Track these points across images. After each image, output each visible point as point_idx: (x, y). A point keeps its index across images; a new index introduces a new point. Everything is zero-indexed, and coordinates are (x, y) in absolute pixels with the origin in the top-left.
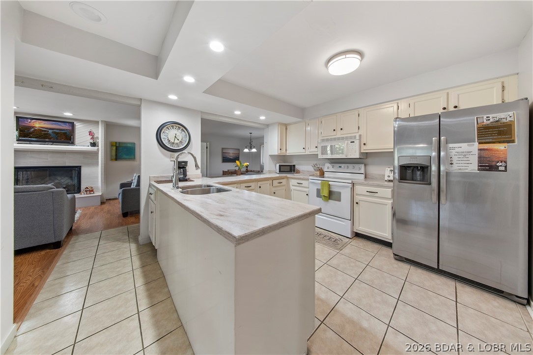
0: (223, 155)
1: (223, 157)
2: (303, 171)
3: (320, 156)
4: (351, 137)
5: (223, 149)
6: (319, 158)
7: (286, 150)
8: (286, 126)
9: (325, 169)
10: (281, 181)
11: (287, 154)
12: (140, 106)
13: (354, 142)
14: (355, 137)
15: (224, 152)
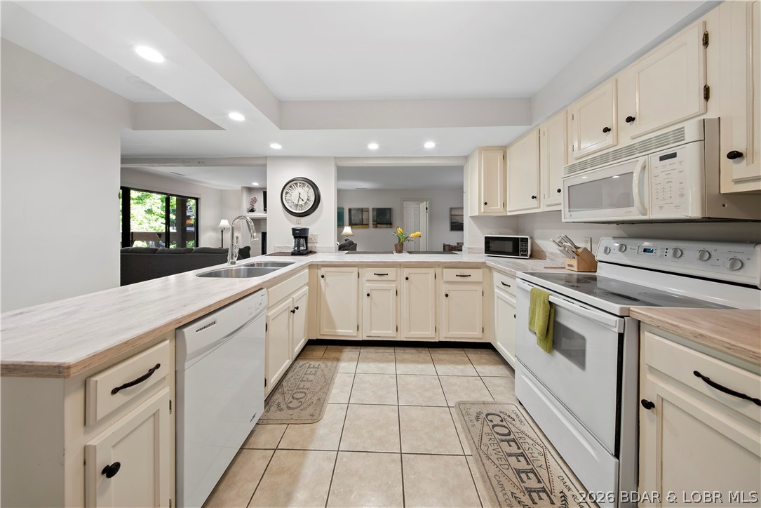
0: (451, 219)
1: (452, 223)
2: (552, 253)
3: (567, 217)
4: (662, 141)
5: (451, 209)
6: (563, 220)
7: (504, 205)
8: (504, 151)
9: (599, 255)
10: (466, 272)
11: (509, 214)
12: (265, 165)
13: (674, 155)
14: (679, 135)
15: (453, 214)
